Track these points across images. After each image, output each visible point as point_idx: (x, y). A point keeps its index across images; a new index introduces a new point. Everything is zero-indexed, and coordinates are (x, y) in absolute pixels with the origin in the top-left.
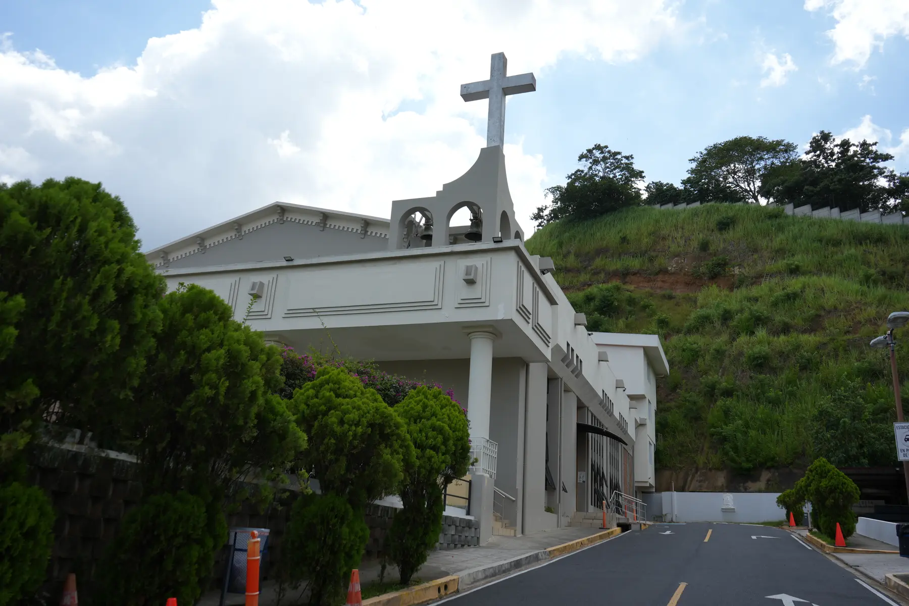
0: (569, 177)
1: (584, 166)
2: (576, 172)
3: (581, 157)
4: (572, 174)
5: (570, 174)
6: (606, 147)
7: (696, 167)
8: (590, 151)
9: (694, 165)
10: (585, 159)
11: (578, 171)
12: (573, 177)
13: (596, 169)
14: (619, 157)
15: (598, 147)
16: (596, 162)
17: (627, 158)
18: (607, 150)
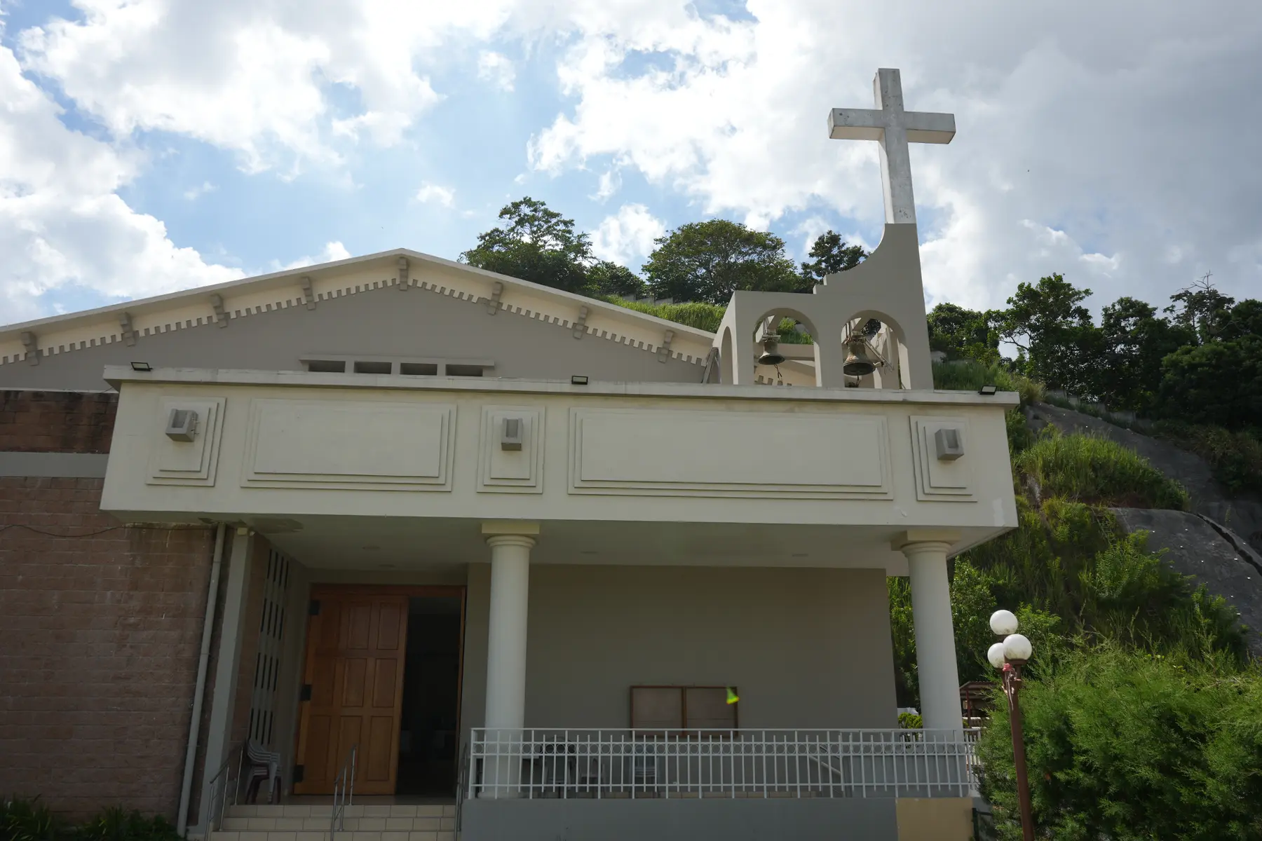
0: (482, 238)
1: (505, 224)
2: (492, 232)
3: (505, 212)
4: (486, 235)
5: (483, 234)
6: (543, 204)
7: (660, 250)
8: (516, 206)
9: (658, 247)
10: (508, 216)
11: (497, 230)
12: (487, 238)
13: (519, 232)
14: (554, 221)
15: (527, 202)
16: (521, 222)
17: (565, 223)
18: (543, 208)
